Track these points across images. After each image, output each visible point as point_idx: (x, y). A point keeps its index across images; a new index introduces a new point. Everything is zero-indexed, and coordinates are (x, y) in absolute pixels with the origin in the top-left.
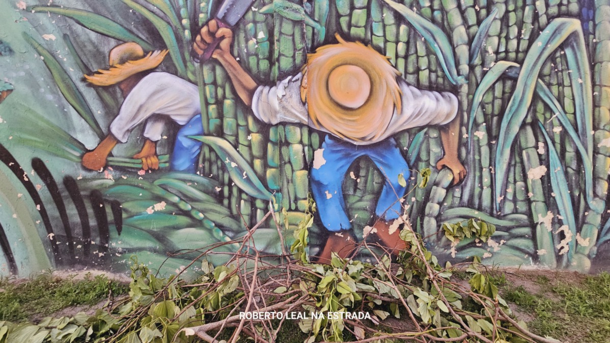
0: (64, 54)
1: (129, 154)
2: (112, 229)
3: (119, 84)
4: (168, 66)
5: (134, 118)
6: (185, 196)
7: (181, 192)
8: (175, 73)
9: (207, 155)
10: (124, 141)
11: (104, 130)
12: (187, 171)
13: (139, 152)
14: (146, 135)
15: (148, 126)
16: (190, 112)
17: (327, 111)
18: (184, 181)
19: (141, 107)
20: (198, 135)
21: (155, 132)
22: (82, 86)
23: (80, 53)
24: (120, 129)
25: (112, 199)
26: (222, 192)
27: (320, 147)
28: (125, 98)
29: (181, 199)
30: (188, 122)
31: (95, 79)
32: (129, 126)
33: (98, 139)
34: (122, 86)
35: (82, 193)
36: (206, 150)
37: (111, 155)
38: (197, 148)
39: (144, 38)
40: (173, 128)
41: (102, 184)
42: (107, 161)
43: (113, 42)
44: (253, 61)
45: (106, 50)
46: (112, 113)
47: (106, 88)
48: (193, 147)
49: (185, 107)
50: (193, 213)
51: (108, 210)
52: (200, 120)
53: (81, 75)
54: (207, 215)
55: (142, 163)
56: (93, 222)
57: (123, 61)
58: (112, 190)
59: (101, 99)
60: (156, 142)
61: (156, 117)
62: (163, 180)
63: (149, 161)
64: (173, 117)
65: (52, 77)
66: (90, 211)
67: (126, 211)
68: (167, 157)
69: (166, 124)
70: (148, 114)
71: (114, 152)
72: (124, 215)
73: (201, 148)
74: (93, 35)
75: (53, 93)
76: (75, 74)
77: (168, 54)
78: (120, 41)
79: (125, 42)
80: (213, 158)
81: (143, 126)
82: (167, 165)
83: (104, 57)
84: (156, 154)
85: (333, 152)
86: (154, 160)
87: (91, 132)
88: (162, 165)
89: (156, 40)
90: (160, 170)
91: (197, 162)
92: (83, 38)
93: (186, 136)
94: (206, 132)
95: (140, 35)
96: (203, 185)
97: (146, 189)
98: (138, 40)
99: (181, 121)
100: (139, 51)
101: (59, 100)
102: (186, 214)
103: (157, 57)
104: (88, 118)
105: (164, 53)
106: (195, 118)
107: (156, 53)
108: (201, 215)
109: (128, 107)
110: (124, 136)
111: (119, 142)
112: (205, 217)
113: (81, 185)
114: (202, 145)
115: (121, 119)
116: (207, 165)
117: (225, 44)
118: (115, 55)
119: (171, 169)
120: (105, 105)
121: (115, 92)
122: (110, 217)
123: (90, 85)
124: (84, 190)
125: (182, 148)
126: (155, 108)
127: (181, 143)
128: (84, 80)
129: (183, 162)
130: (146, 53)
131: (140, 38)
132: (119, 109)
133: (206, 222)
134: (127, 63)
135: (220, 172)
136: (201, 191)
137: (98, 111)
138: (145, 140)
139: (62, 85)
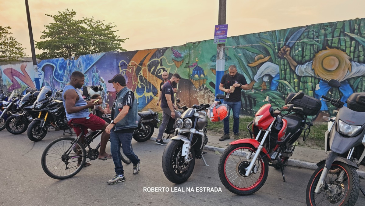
0: (243, 59)
1: (258, 85)
2: (253, 105)
3: (257, 66)
4: (270, 60)
5: (260, 75)
6: (274, 97)
7: (272, 96)
8: (272, 62)
9: (281, 86)
10: (257, 82)
11: (252, 79)
12: (274, 90)
13: (261, 85)
14: (263, 80)
15: (264, 77)
16: (276, 73)
17: (321, 71)
18: (274, 93)
19: (262, 72)
20: (278, 80)
21: (266, 79)
22: (247, 67)
23: (247, 58)
24: (256, 78)
25: (253, 97)
26: (285, 96)
27: (318, 83)
28: (258, 70)
29: (272, 98)
30: (275, 76)
31: (251, 65)
32: (259, 78)
33: (250, 81)
34: (258, 66)
35: (246, 95)
36: (281, 84)
37: (254, 85)
38: (278, 84)
39: (264, 53)
40: (271, 78)
41: (251, 93)
42: (253, 87)
43: (256, 55)
44: (296, 57)
45: (254, 57)
46: (254, 74)
47: (253, 67)
48: (277, 83)
49: (275, 72)
50: (276, 102)
51: (252, 100)
52: (279, 75)
53: (247, 64)
54: (280, 103)
55: (262, 88)
56: (248, 103)
57: (258, 60)
58: (254, 95)
59: (252, 71)
60: (266, 82)
61: (266, 75)
62: (268, 93)
63: (264, 87)
64: (271, 75)
65: (240, 65)
66: (248, 100)
67: (257, 101)
68: (269, 86)
69: (269, 77)
70: (264, 74)
71: (255, 85)
72: (256, 102)
73: (279, 84)
74: (251, 53)
75: (240, 69)
76: (245, 64)
77: (271, 57)
78: (258, 54)
79: (259, 54)
80: (282, 86)
81: (263, 77)
82: (269, 88)
83: (253, 59)
84: (266, 85)
85: (323, 85)
86: (265, 87)
87: (249, 79)
88: (267, 88)
89: (268, 53)
90: (267, 90)
91: (277, 88)
92: (248, 54)
93: (275, 80)
94: (281, 79)
95: (263, 52)
96: (279, 94)
97: (263, 95)
98: (262, 53)
99: (273, 76)
100: (263, 56)
101: (241, 71)
102: (274, 102)
103: (267, 58)
104: (248, 75)
105: (270, 57)
106: (277, 75)
107: (267, 57)
108: (278, 103)
109: (259, 72)
110: (257, 80)
111: (256, 82)
112: (279, 104)
113: (245, 93)
114: (279, 83)
115: (257, 75)
116: (280, 88)
117: (288, 53)
118: (256, 58)
119: (270, 89)
120: (253, 72)
121: (256, 68)
122: (253, 102)
123: (249, 67)
124: (247, 94)
125: (273, 83)
126: (266, 72)
127: (273, 82)
128: (248, 65)
129: (273, 88)
130: (264, 57)
131: (263, 53)
132: (256, 73)
133: (279, 105)
134: (259, 60)
135: (284, 91)
136: (278, 96)
137: (251, 74)
138: (263, 81)
139: (242, 67)
